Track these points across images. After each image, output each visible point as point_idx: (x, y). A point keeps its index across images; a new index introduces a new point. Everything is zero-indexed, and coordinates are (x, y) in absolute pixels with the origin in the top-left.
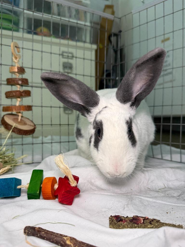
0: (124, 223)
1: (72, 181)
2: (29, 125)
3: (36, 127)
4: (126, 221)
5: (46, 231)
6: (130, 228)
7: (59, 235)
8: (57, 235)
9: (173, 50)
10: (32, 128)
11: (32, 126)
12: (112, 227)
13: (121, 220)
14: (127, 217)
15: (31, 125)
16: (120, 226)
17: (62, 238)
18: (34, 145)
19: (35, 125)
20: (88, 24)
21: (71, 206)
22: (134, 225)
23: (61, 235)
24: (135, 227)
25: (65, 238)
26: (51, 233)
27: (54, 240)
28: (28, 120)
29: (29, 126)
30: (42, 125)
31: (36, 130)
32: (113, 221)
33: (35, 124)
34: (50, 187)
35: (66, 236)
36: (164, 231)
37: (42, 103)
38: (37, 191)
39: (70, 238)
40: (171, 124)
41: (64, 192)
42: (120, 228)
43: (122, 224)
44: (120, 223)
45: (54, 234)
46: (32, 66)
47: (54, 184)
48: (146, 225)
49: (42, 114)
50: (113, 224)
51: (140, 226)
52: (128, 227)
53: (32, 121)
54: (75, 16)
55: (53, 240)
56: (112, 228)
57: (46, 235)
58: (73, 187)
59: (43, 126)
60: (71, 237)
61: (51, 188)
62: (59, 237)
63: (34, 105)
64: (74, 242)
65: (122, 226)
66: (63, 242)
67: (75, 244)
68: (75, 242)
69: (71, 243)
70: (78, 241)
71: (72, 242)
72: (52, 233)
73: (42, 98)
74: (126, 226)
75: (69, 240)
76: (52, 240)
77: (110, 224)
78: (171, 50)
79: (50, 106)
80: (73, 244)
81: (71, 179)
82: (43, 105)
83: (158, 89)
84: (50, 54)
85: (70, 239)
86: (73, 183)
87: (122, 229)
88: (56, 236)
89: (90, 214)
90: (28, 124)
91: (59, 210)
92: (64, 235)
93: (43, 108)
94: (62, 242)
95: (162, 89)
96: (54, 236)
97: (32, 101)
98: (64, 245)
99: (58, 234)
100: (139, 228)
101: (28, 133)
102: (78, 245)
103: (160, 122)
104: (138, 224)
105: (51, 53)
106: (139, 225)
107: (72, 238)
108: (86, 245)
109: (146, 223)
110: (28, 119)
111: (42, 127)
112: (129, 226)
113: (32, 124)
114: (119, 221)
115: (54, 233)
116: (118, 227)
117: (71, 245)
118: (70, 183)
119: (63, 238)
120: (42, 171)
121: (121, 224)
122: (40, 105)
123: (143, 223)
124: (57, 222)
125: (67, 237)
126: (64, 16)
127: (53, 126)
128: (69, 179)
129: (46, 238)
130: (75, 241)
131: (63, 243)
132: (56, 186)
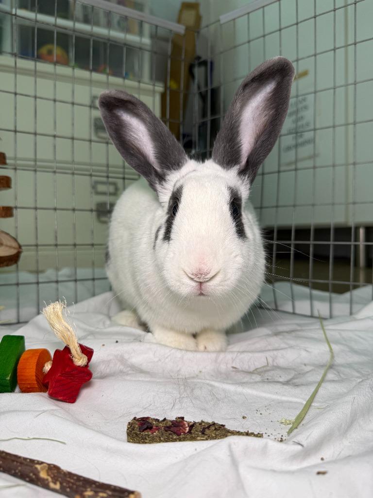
0: (153, 433)
1: (76, 356)
2: (7, 246)
3: (21, 250)
4: (158, 428)
5: (4, 454)
6: (163, 442)
7: (28, 460)
8: (24, 462)
9: (315, 92)
10: (12, 252)
11: (14, 248)
12: (131, 440)
13: (150, 428)
14: (165, 419)
15: (11, 247)
16: (146, 439)
17: (32, 467)
18: (20, 286)
19: (20, 247)
20: (146, 41)
21: (74, 404)
22: (171, 436)
23: (32, 461)
24: (174, 440)
25: (38, 467)
26: (13, 458)
27: (17, 471)
28: (7, 237)
29: (7, 249)
30: (37, 245)
31: (22, 255)
32: (133, 430)
33: (21, 243)
34: (35, 367)
35: (42, 463)
36: (230, 446)
37: (36, 201)
38: (7, 375)
39: (47, 466)
40: (312, 242)
41: (60, 376)
42: (146, 443)
43: (149, 435)
44: (146, 433)
45: (19, 460)
46: (16, 127)
47: (45, 363)
48: (193, 436)
49: (36, 223)
50: (132, 435)
51: (183, 437)
52: (160, 441)
53: (15, 240)
54: (119, 23)
55: (15, 470)
56: (132, 442)
57: (3, 461)
58: (79, 366)
59: (39, 247)
60: (49, 465)
61: (35, 369)
62: (27, 465)
63: (19, 205)
64: (53, 474)
65: (149, 438)
66: (34, 474)
67: (56, 478)
68: (56, 474)
69: (48, 475)
70: (63, 471)
71: (50, 473)
72: (16, 458)
73: (36, 190)
74: (158, 439)
75: (45, 471)
76: (13, 472)
77: (128, 434)
78: (311, 93)
79: (70, 207)
80: (52, 478)
81: (75, 351)
82: (38, 206)
83: (284, 171)
84: (52, 102)
85: (47, 468)
86: (80, 360)
87: (150, 443)
88: (21, 463)
89: (107, 420)
90: (4, 244)
91: (41, 411)
92: (38, 461)
93: (38, 210)
94: (31, 474)
95: (294, 172)
96: (18, 464)
97: (16, 199)
98: (35, 480)
99: (25, 459)
100: (180, 440)
101: (5, 263)
102: (60, 479)
103: (290, 239)
104: (179, 435)
105: (55, 101)
106: (181, 437)
107: (52, 466)
108: (75, 478)
109: (194, 433)
110: (7, 234)
111: (37, 251)
112: (162, 439)
113: (14, 244)
114: (145, 429)
115: (20, 457)
116: (143, 440)
117: (47, 480)
118: (74, 359)
119: (34, 467)
120: (21, 338)
121: (146, 435)
122: (33, 206)
123: (188, 432)
124: (31, 437)
125: (42, 465)
126: (97, 24)
127: (58, 247)
128: (71, 350)
129: (3, 468)
130: (56, 471)
131: (34, 477)
132: (48, 367)
